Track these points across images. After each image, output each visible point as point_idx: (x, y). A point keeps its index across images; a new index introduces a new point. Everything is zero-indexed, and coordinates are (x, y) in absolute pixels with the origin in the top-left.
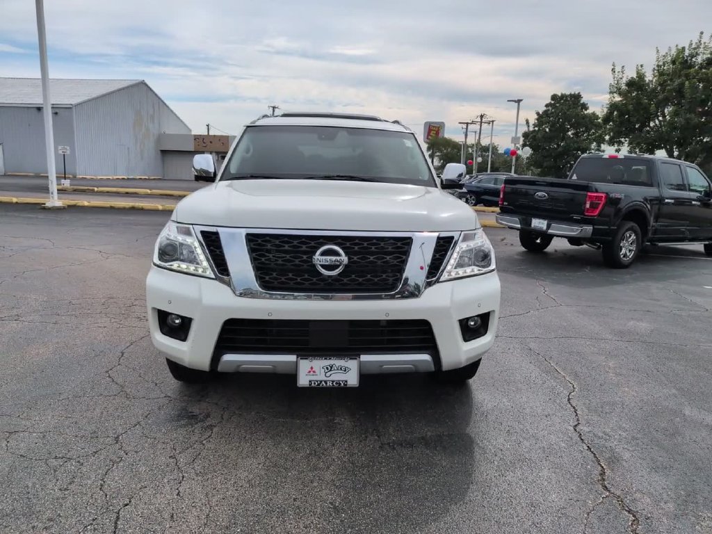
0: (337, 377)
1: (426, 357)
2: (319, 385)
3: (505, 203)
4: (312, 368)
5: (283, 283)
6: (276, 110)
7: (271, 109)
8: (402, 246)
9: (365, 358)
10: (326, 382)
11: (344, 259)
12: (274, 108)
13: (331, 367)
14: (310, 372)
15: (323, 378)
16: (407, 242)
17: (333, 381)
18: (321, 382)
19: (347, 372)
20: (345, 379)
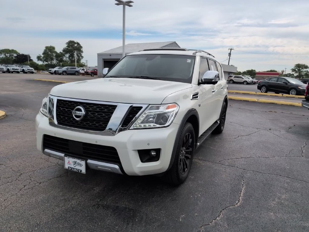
0: (78, 167)
1: (117, 167)
2: (71, 169)
4: (69, 161)
8: (110, 109)
9: (90, 161)
10: (74, 169)
11: (83, 112)
12: (231, 49)
13: (76, 163)
14: (68, 163)
15: (72, 166)
17: (76, 169)
18: (72, 168)
20: (81, 169)
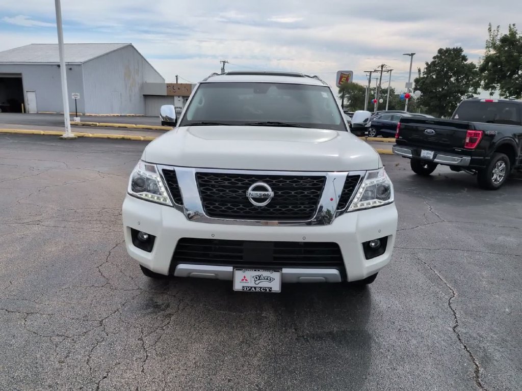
0: (264, 284)
1: (334, 271)
2: (249, 290)
3: (400, 137)
4: (245, 277)
5: (223, 211)
6: (226, 64)
7: (222, 63)
8: (318, 183)
9: (286, 271)
10: (255, 288)
11: (271, 193)
12: (224, 62)
13: (260, 277)
14: (243, 280)
15: (253, 285)
16: (322, 180)
17: (261, 288)
18: (251, 287)
19: (272, 281)
20: (270, 286)
